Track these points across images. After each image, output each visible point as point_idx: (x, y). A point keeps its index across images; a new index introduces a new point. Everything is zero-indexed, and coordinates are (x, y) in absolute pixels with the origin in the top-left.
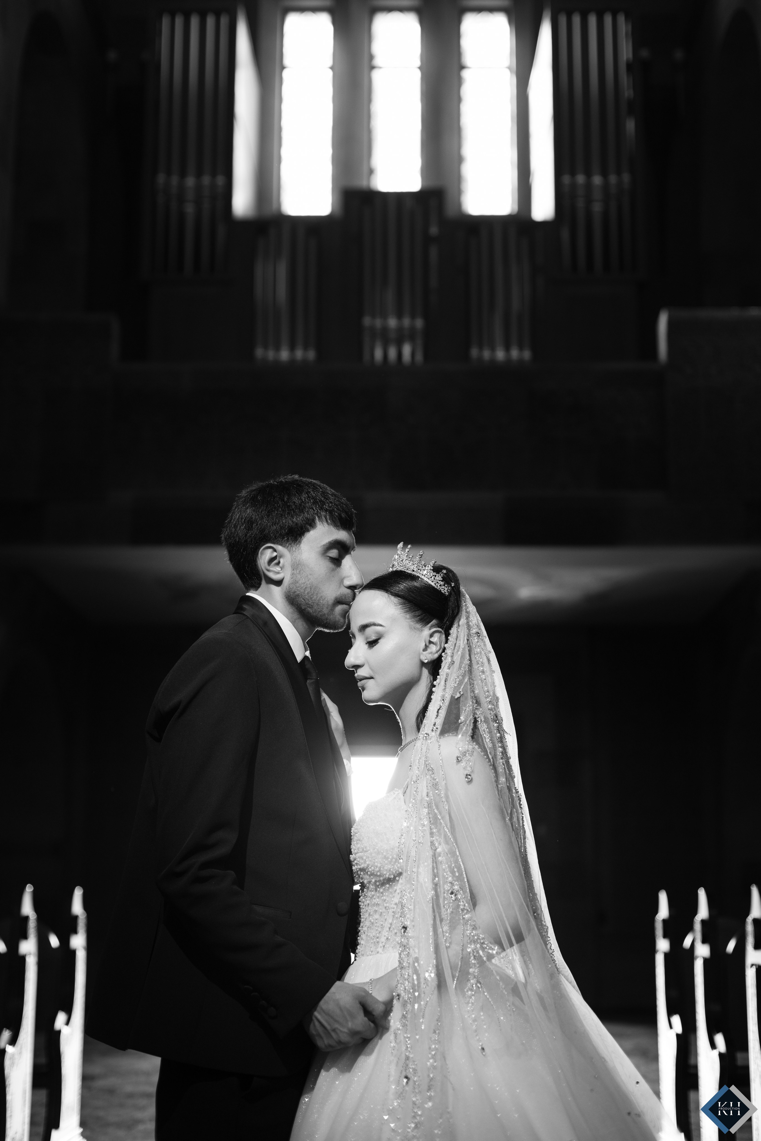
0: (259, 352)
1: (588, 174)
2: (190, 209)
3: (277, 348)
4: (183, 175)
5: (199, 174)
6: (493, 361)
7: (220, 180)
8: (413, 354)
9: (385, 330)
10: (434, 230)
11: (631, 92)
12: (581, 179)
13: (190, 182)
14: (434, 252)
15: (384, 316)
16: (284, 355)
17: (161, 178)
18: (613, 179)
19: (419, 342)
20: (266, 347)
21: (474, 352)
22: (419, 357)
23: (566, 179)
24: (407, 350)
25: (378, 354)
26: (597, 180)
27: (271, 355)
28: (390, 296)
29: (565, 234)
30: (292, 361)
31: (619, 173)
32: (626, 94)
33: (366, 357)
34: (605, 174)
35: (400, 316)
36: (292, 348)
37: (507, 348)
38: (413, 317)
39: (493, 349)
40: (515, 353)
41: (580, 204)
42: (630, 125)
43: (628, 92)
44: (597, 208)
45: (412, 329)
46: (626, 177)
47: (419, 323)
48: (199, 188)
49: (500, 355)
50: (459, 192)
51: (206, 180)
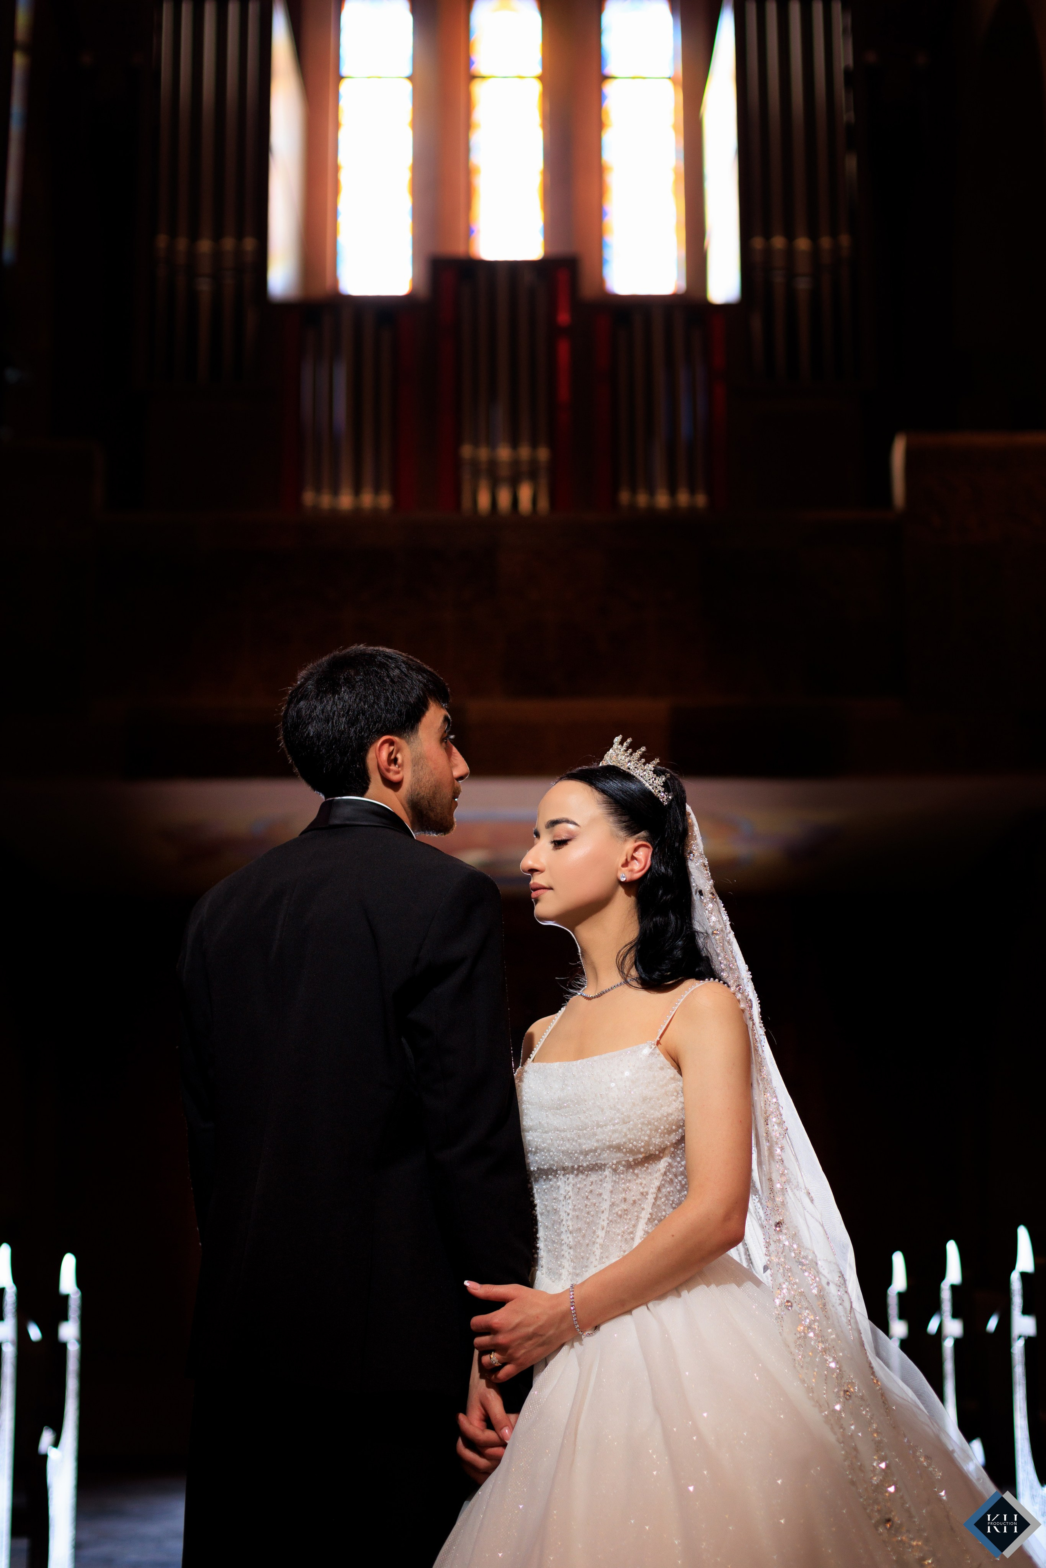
0: (309, 497)
1: (790, 237)
2: (204, 286)
3: (335, 491)
4: (194, 237)
5: (217, 236)
6: (652, 510)
7: (249, 244)
8: (534, 501)
9: (493, 464)
10: (564, 318)
11: (852, 114)
12: (778, 242)
13: (205, 246)
14: (564, 349)
15: (492, 445)
16: (346, 501)
17: (162, 241)
18: (826, 242)
19: (543, 482)
20: (318, 490)
21: (624, 497)
22: (544, 504)
23: (758, 243)
24: (525, 493)
25: (484, 501)
26: (803, 244)
27: (326, 501)
28: (500, 414)
29: (757, 323)
30: (357, 511)
31: (834, 234)
32: (845, 118)
33: (466, 503)
34: (814, 236)
35: (515, 444)
36: (357, 490)
37: (673, 492)
38: (534, 445)
39: (651, 492)
40: (683, 498)
41: (779, 279)
42: (851, 163)
43: (847, 116)
44: (803, 284)
45: (533, 462)
46: (845, 240)
47: (543, 454)
48: (217, 255)
49: (662, 500)
50: (600, 262)
51: (229, 244)
